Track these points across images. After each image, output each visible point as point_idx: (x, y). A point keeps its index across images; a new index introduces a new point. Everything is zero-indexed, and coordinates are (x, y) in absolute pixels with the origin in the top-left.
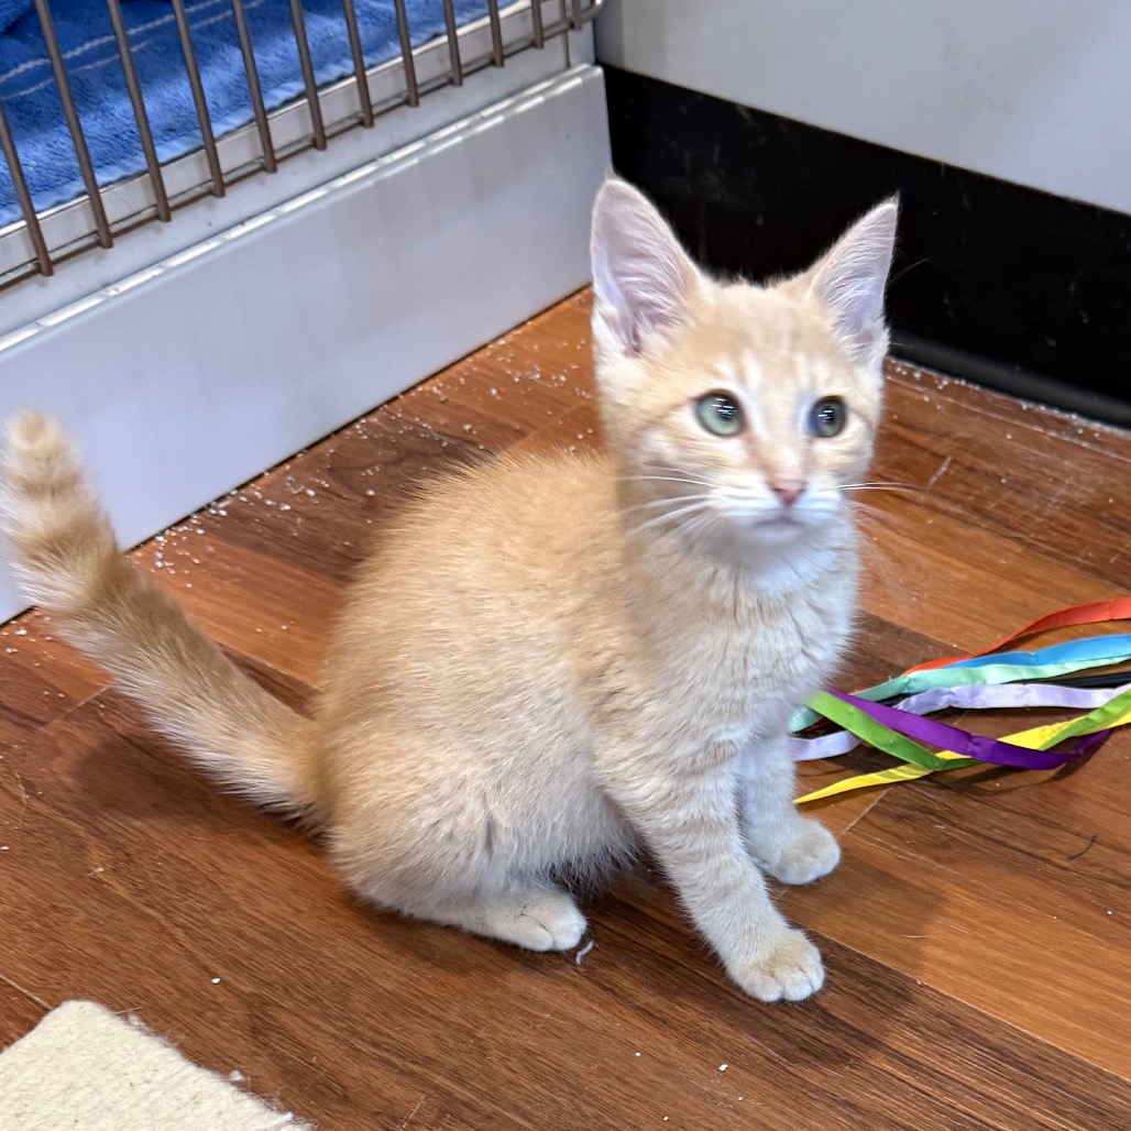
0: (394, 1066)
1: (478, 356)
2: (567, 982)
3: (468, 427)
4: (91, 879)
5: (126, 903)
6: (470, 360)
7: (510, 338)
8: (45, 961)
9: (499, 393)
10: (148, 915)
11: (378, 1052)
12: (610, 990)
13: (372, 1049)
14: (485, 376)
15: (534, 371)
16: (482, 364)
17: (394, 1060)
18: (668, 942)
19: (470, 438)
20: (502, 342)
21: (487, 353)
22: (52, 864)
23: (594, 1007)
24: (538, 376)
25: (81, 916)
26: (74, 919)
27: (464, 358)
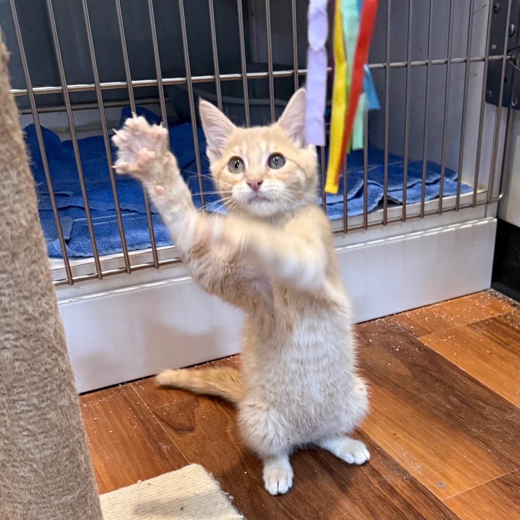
0: (287, 515)
1: (427, 307)
2: (357, 505)
3: (412, 327)
4: (225, 433)
5: (231, 442)
6: (424, 308)
7: (440, 304)
8: (198, 453)
9: (428, 319)
10: (236, 448)
11: (284, 509)
12: (371, 512)
13: (283, 508)
14: (426, 313)
15: (444, 315)
16: (427, 310)
17: (288, 513)
18: (399, 502)
19: (412, 331)
20: (437, 305)
21: (431, 307)
22: (215, 425)
23: (363, 516)
24: (444, 317)
25: (216, 443)
26: (213, 443)
27: (421, 307)
